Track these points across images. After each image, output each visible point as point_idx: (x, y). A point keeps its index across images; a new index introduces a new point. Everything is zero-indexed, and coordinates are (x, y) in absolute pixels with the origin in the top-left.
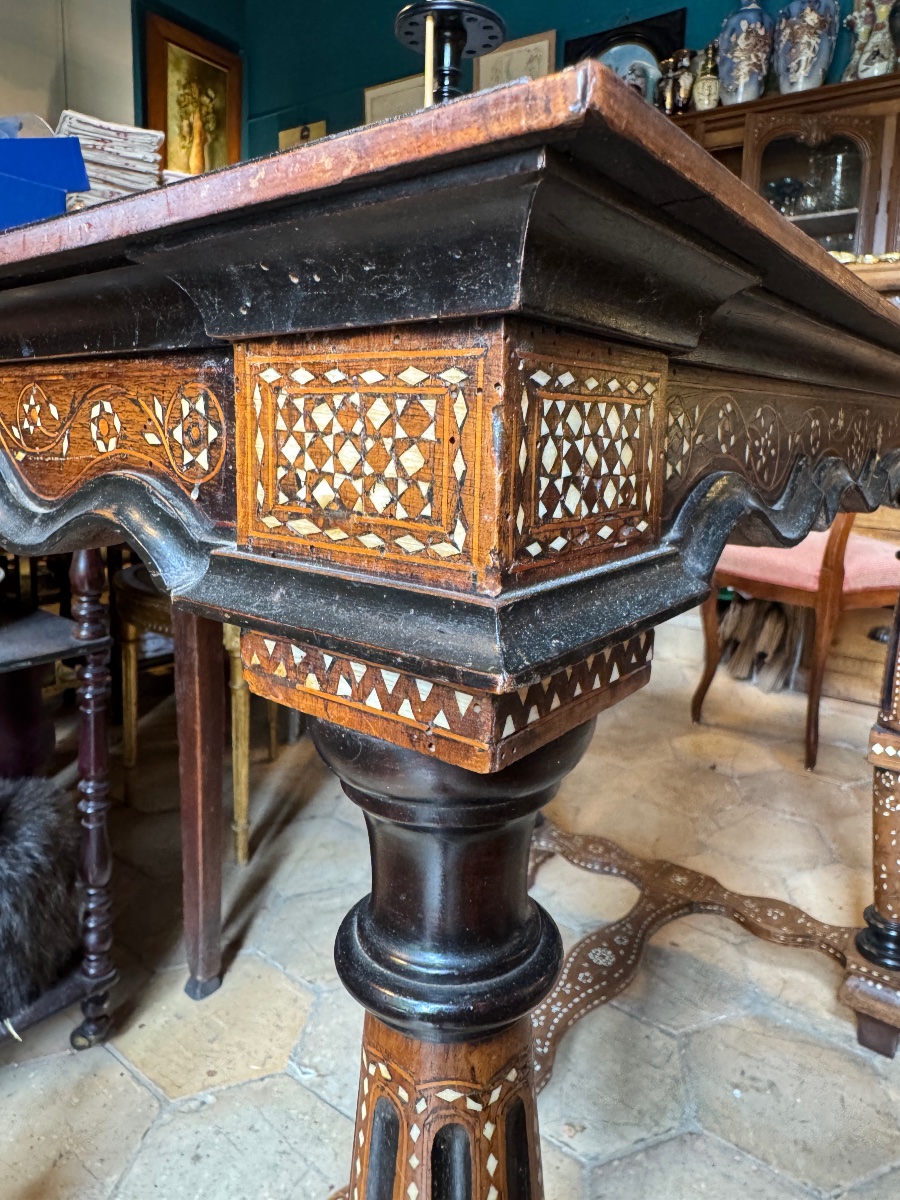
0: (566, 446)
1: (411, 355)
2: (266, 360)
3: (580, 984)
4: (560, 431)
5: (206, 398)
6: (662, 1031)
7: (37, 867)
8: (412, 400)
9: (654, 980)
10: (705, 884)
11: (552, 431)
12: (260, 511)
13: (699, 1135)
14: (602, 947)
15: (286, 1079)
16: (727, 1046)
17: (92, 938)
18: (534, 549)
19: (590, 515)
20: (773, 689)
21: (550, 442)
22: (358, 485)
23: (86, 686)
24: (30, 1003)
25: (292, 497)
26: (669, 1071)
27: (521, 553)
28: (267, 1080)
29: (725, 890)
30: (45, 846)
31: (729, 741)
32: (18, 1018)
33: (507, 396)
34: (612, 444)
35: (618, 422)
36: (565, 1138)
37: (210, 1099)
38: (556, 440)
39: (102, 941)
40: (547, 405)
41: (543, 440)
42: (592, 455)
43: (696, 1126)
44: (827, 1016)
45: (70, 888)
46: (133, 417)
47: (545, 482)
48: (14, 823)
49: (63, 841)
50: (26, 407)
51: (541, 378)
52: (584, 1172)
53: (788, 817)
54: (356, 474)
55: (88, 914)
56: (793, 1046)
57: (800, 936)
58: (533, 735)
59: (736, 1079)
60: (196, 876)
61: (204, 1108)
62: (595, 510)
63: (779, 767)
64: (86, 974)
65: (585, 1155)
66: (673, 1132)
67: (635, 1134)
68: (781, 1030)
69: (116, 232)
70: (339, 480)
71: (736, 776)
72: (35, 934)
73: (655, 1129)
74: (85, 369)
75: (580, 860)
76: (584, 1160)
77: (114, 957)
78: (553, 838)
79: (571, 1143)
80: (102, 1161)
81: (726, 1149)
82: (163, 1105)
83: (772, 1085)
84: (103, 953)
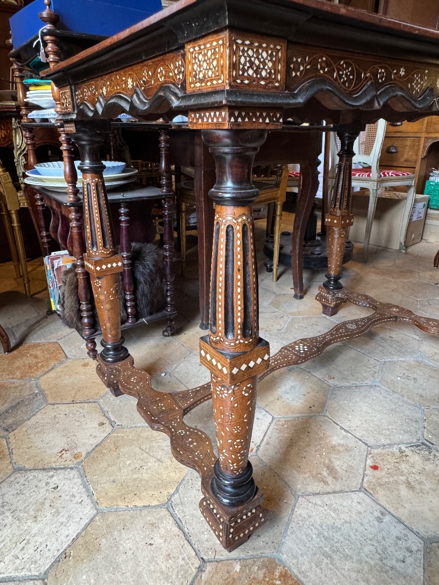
0: (248, 59)
1: (214, 39)
2: (191, 46)
3: (340, 332)
4: (246, 55)
5: (181, 61)
6: (375, 359)
7: (151, 271)
8: (215, 49)
10: (406, 312)
11: (243, 55)
12: (191, 83)
13: (378, 386)
14: (352, 324)
16: (400, 367)
17: (169, 299)
18: (239, 81)
19: (257, 77)
21: (243, 57)
22: (206, 71)
23: (165, 210)
24: (150, 316)
25: (196, 78)
26: (374, 370)
27: (235, 81)
29: (414, 315)
30: (153, 264)
32: (146, 319)
33: (229, 45)
34: (264, 60)
35: (266, 55)
36: (327, 379)
38: (245, 57)
39: (172, 301)
40: (241, 48)
41: (240, 56)
42: (257, 62)
43: (378, 384)
45: (161, 281)
46: (167, 70)
47: (241, 66)
48: (144, 255)
49: (159, 265)
50: (144, 74)
51: (239, 41)
52: (331, 388)
54: (206, 69)
55: (167, 291)
56: (429, 370)
58: (239, 125)
59: (400, 375)
60: (203, 287)
62: (259, 76)
64: (167, 311)
65: (332, 384)
67: (353, 382)
68: (426, 365)
69: (160, 18)
70: (203, 71)
72: (151, 292)
73: (362, 382)
74: (157, 59)
75: (354, 301)
76: (331, 385)
77: (175, 307)
78: (345, 293)
79: (328, 381)
80: (172, 361)
81: (387, 391)
82: (191, 352)
83: (415, 379)
84: (172, 305)
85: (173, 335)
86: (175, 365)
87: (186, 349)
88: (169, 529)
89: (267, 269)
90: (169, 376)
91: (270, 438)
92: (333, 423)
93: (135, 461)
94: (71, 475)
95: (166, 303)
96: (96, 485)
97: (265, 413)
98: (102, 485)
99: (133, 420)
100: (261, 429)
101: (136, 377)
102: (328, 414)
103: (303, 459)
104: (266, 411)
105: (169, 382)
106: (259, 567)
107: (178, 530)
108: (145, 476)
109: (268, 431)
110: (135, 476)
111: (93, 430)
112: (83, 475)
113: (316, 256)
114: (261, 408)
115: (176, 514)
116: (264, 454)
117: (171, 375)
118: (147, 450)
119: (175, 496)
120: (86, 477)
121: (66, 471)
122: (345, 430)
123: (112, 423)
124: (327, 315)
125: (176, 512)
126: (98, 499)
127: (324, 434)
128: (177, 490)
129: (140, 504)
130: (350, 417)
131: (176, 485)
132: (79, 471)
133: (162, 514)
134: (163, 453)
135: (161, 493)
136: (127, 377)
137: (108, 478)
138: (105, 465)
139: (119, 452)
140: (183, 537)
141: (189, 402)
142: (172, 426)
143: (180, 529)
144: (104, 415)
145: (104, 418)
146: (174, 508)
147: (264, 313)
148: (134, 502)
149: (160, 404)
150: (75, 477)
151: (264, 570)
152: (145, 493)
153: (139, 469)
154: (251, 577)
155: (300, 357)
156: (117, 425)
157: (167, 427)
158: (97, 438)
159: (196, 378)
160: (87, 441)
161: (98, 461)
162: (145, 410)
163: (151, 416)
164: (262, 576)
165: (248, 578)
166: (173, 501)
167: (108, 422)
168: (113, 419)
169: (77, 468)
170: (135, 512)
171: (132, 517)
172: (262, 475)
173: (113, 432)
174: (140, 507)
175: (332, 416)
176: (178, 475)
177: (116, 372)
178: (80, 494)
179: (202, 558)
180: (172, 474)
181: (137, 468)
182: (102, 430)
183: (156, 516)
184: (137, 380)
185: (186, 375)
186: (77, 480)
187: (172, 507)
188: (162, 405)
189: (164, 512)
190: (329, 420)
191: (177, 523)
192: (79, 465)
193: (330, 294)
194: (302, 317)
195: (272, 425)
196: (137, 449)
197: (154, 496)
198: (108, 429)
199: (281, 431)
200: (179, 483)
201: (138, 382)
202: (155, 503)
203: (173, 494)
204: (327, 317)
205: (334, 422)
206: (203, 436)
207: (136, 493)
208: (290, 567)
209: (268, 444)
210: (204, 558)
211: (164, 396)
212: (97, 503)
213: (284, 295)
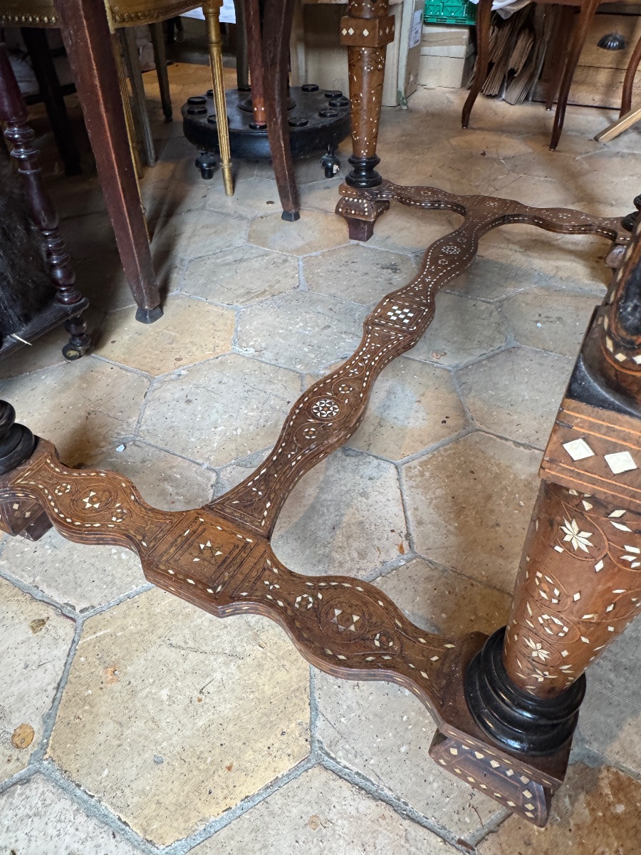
3: (440, 265)
6: (483, 301)
9: (471, 277)
10: (511, 205)
13: (519, 348)
14: (450, 245)
15: (234, 355)
16: (527, 304)
17: (59, 273)
20: (518, 102)
26: (492, 320)
28: (220, 358)
29: (526, 207)
31: (491, 138)
36: (435, 359)
37: (184, 372)
39: (67, 275)
43: (515, 344)
44: (588, 282)
52: (452, 374)
53: (543, 179)
55: (49, 254)
56: (568, 299)
57: (583, 226)
59: (537, 318)
61: (181, 377)
63: (530, 150)
64: (62, 301)
65: (450, 366)
66: (503, 348)
67: (478, 352)
68: (558, 291)
71: (501, 158)
72: (13, 266)
73: (491, 348)
75: (415, 202)
76: (449, 368)
77: (79, 288)
78: (393, 190)
79: (438, 361)
80: (121, 412)
81: (537, 352)
82: (151, 380)
83: (559, 319)
84: (71, 285)
85: (88, 352)
86: (135, 418)
87: (136, 376)
88: (354, 813)
89: (203, 171)
90: (135, 449)
91: (416, 509)
92: (498, 440)
93: (179, 684)
94: (35, 800)
95: (55, 282)
96: (119, 793)
97: (376, 462)
98: (133, 785)
99: (113, 582)
100: (390, 498)
101: (92, 494)
102: (478, 425)
103: (497, 528)
104: (377, 458)
105: (143, 461)
106: (570, 797)
107: (372, 804)
108: (226, 709)
109: (405, 497)
110: (201, 723)
111: (23, 648)
112: (67, 784)
113: (300, 128)
114: (362, 453)
115: (345, 767)
116: (425, 548)
117: (137, 443)
118: (191, 644)
119: (318, 723)
120: (79, 786)
121: (12, 795)
122: (523, 445)
123: (65, 613)
124: (359, 240)
125: (344, 762)
126: (145, 831)
127: (498, 465)
128: (314, 708)
129: (253, 786)
130: (515, 417)
131: (305, 696)
132: (49, 778)
133: (316, 784)
134: (229, 633)
135: (283, 733)
136: (67, 501)
137: (138, 761)
138: (110, 728)
139: (127, 678)
140: (395, 815)
141: (266, 513)
142: (270, 592)
143: (374, 798)
144: (33, 599)
145: (35, 606)
146: (333, 755)
147: (247, 260)
148: (238, 790)
149: (202, 546)
150: (48, 802)
151: (582, 797)
152: (249, 755)
153: (200, 700)
154: (573, 829)
155: (411, 333)
156: (82, 611)
157: (262, 600)
158: (49, 666)
159: (197, 434)
160: (23, 686)
161: (88, 727)
162: (175, 575)
163: (200, 586)
164: (587, 812)
165: (568, 834)
166: (321, 739)
167: (51, 612)
168: (61, 600)
169: (37, 772)
170: (256, 813)
171: (256, 830)
172: (450, 593)
173: (79, 632)
174: (258, 795)
175: (488, 427)
176: (294, 672)
177: (26, 495)
178: (89, 844)
179: (460, 842)
180: (281, 676)
181: (195, 699)
182: (48, 639)
183: (308, 797)
184: (99, 500)
185: (171, 433)
186: (58, 807)
187: (328, 754)
188: (209, 544)
189: (318, 777)
190: (487, 435)
191: (361, 788)
192: (40, 761)
193: (365, 198)
194: (319, 253)
195: (403, 480)
196: (165, 650)
197: (274, 749)
198: (65, 629)
199: (426, 489)
200: (308, 690)
201: (107, 506)
202: (286, 766)
203: (312, 723)
204: (361, 243)
205: (498, 436)
206: (360, 589)
207: (227, 763)
208: (618, 763)
209: (420, 523)
210: (462, 838)
211: (197, 518)
212: (150, 842)
213: (262, 217)
